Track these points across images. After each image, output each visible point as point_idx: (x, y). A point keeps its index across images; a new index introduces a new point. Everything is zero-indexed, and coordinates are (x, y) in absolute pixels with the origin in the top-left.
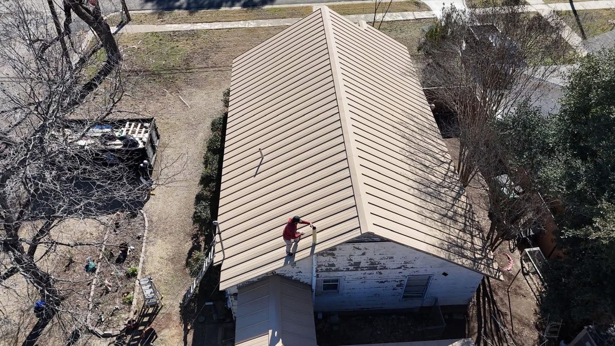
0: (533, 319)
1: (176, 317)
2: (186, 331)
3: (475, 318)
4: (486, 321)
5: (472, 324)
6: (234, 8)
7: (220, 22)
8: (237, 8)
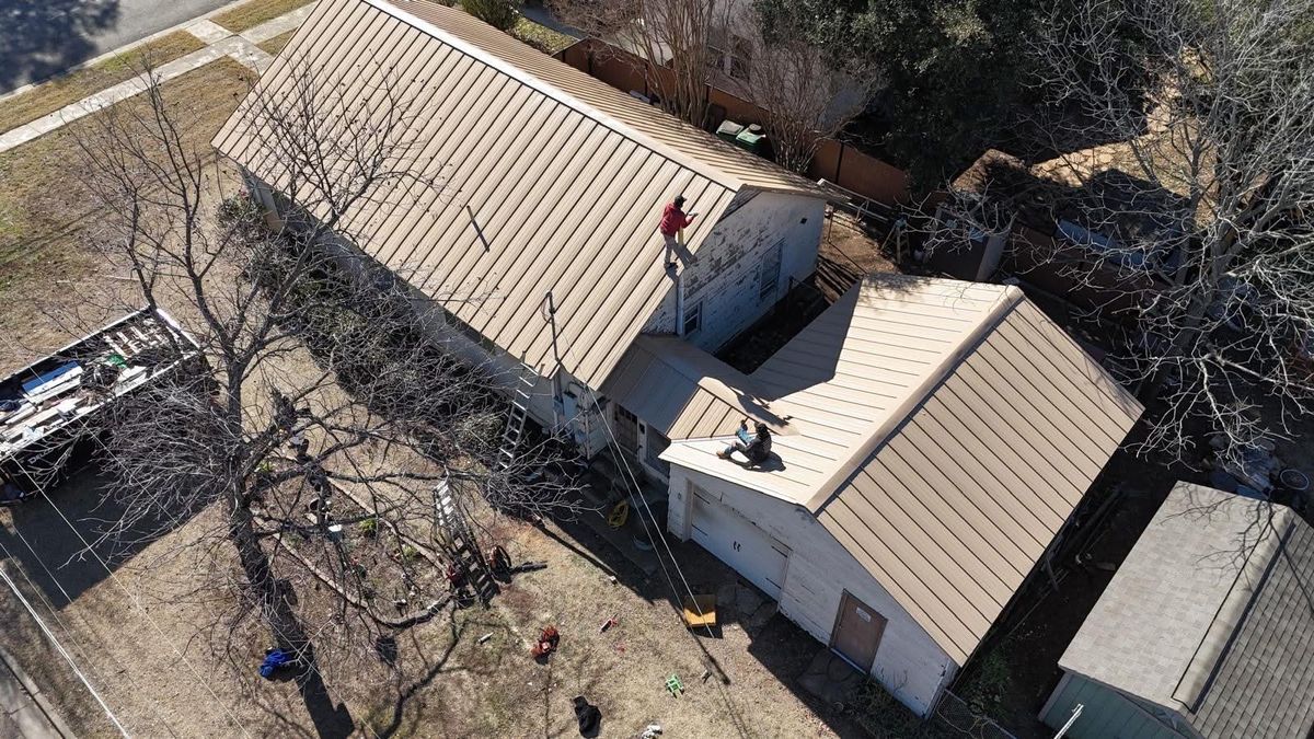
0: (875, 253)
1: (506, 523)
2: (540, 525)
3: (826, 287)
4: (839, 283)
5: (828, 293)
6: (20, 91)
7: (19, 126)
8: (25, 89)
